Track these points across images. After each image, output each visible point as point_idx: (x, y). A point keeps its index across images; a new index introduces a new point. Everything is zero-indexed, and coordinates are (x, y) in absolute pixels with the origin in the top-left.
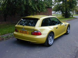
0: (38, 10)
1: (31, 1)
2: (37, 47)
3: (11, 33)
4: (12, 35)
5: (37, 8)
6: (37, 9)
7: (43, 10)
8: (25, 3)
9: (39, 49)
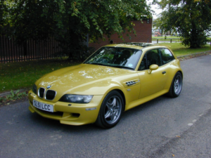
0: (97, 28)
1: (79, 4)
2: (58, 132)
3: (11, 91)
4: (15, 96)
5: (96, 23)
6: (96, 26)
7: (113, 27)
8: (61, 11)
9: (60, 137)
